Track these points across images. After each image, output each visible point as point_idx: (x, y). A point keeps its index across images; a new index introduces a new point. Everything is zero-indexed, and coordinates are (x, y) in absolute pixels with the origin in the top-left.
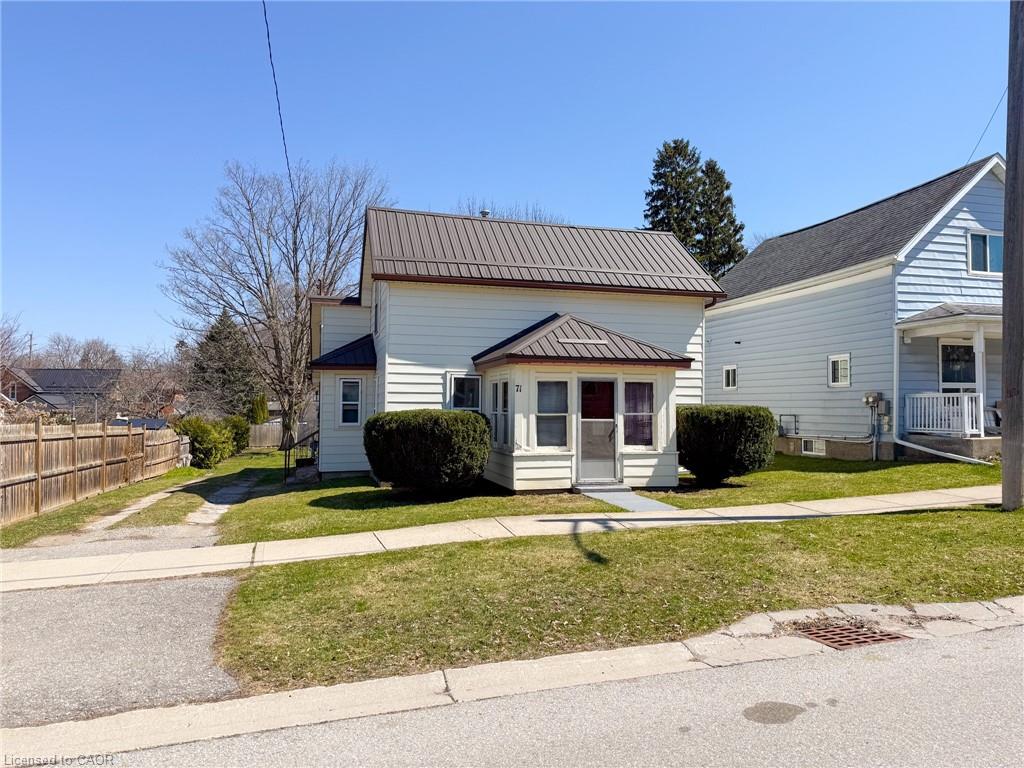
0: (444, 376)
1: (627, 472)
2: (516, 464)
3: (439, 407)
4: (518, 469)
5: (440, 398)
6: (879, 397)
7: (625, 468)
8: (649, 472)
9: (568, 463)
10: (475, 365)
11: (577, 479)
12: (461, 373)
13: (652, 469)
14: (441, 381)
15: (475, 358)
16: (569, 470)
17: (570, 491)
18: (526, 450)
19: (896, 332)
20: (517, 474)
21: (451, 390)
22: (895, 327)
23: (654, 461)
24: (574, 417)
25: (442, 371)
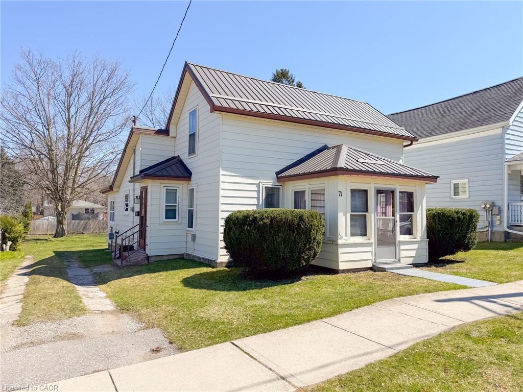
0: (258, 185)
1: (403, 254)
2: (340, 250)
3: (255, 208)
4: (341, 253)
5: (255, 201)
6: (493, 205)
7: (402, 252)
8: (413, 253)
9: (369, 249)
10: (278, 178)
11: (375, 261)
12: (269, 183)
13: (415, 251)
14: (256, 189)
15: (278, 173)
16: (371, 253)
17: (371, 269)
18: (345, 240)
19: (506, 167)
20: (341, 258)
21: (263, 196)
22: (505, 164)
23: (416, 246)
24: (373, 215)
25: (257, 182)
